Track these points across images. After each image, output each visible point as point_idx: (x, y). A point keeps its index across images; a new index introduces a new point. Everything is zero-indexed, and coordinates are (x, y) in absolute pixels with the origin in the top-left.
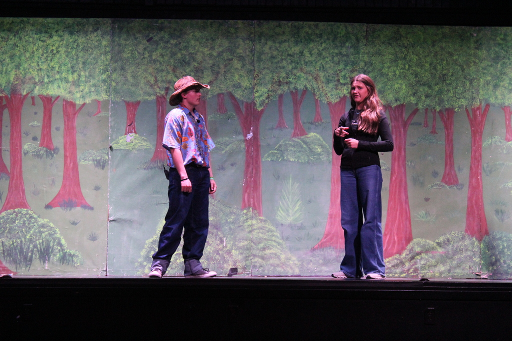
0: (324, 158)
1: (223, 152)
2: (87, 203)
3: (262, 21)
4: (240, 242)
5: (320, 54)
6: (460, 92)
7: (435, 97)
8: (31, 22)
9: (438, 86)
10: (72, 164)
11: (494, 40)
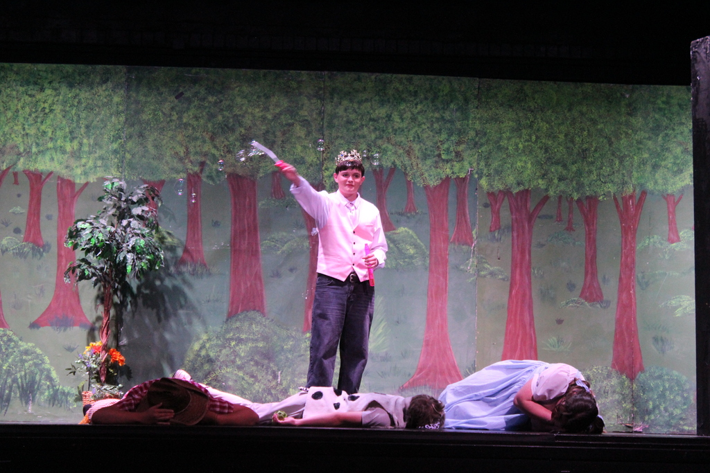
0: (418, 262)
1: (279, 252)
2: (88, 321)
3: (335, 72)
4: (301, 377)
5: (414, 119)
6: (606, 174)
7: (572, 181)
8: (15, 69)
9: (576, 165)
11: (654, 103)
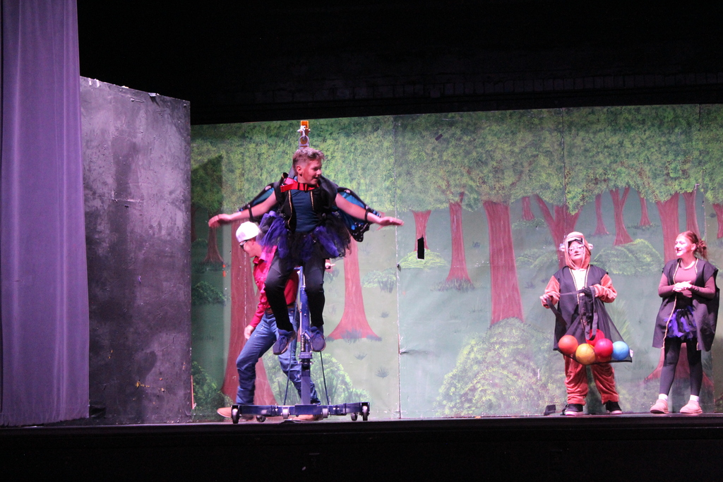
0: (654, 268)
1: (532, 266)
2: (373, 333)
3: (571, 108)
4: (558, 373)
5: (643, 144)
10: (354, 288)
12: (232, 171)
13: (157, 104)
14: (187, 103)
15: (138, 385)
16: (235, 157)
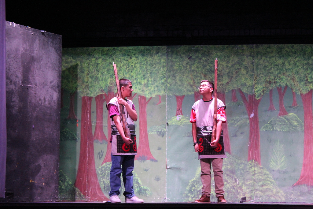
0: (299, 128)
1: (236, 126)
2: (153, 158)
3: (258, 45)
4: (248, 181)
5: (295, 64)
8: (120, 49)
10: (144, 134)
12: (83, 72)
13: (45, 36)
14: (60, 36)
15: (31, 181)
16: (85, 65)
